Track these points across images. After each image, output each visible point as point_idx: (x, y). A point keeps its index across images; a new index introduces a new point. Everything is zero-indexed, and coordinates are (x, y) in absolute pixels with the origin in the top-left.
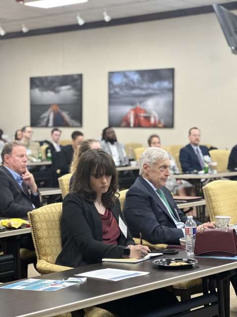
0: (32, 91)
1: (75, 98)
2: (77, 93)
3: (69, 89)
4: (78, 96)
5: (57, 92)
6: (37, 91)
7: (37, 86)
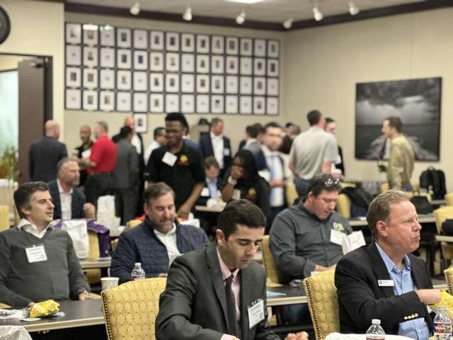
0: (358, 104)
1: (429, 115)
2: (432, 108)
3: (419, 102)
4: (434, 112)
5: (398, 106)
6: (366, 105)
7: (368, 97)
